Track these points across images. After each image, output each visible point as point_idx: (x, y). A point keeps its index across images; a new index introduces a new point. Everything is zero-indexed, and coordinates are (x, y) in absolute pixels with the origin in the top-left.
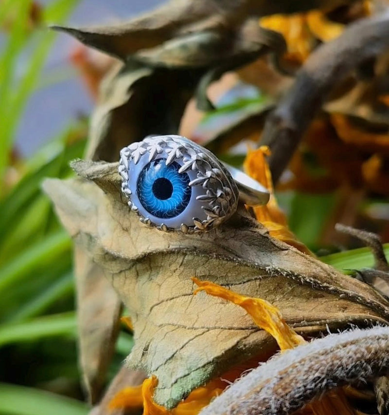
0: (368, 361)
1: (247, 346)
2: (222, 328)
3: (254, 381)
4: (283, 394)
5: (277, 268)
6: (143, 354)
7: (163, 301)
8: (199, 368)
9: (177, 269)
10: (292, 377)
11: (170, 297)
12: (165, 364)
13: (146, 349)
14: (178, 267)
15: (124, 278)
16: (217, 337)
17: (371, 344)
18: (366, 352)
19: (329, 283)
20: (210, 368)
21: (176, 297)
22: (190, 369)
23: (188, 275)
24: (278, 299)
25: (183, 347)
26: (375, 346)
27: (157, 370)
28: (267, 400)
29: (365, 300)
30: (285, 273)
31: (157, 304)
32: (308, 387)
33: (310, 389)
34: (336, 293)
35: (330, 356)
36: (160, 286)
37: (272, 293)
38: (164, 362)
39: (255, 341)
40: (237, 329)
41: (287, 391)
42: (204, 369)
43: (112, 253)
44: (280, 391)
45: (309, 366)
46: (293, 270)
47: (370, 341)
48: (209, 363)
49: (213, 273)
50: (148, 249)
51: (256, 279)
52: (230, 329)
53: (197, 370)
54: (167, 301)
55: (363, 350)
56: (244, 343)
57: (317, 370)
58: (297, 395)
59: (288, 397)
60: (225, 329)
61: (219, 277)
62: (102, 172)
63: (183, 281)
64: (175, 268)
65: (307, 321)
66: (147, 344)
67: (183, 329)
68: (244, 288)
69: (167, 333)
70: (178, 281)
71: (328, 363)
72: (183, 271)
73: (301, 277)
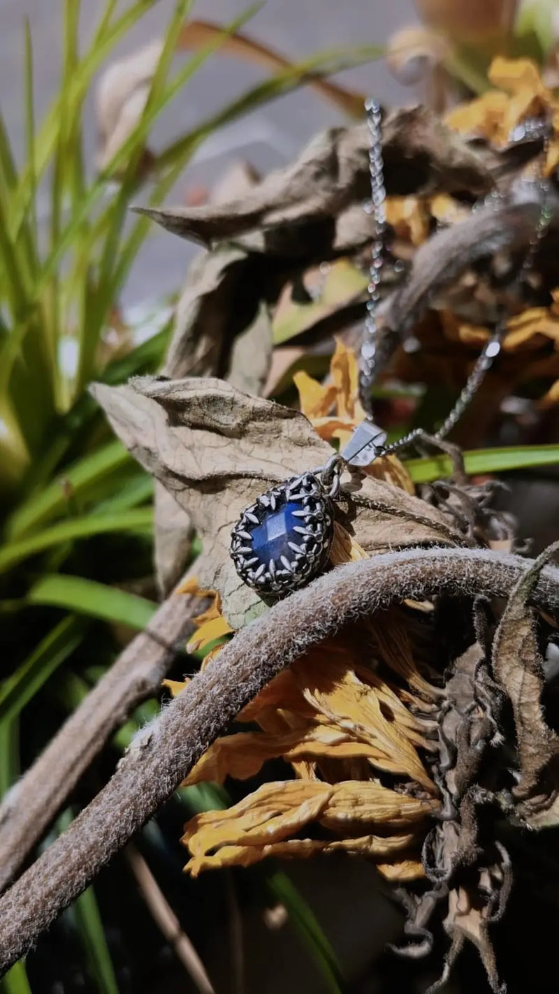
0: (422, 580)
3: (314, 590)
4: (340, 604)
6: (215, 578)
7: (231, 523)
10: (349, 589)
12: (237, 589)
13: (217, 573)
14: (245, 489)
15: (189, 494)
17: (427, 564)
18: (421, 571)
19: (395, 506)
26: (430, 567)
27: (230, 595)
28: (324, 609)
29: (431, 523)
31: (226, 525)
32: (363, 600)
33: (364, 602)
34: (402, 514)
35: (386, 574)
36: (227, 506)
41: (343, 602)
44: (337, 601)
45: (366, 580)
47: (426, 562)
55: (418, 569)
57: (373, 586)
58: (352, 607)
59: (343, 608)
62: (164, 390)
64: (243, 490)
66: (218, 569)
71: (384, 580)
72: (251, 494)
73: (368, 501)
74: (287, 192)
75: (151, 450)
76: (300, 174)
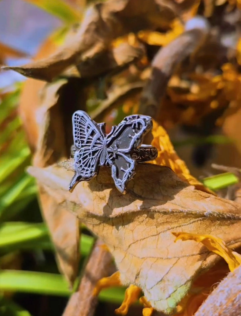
1: (207, 265)
2: (187, 256)
5: (210, 212)
6: (136, 278)
7: (137, 241)
8: (182, 285)
9: (144, 220)
11: (142, 238)
12: (157, 284)
13: (138, 275)
14: (145, 219)
15: (103, 227)
16: (187, 263)
20: (189, 284)
21: (147, 238)
22: (176, 286)
23: (152, 223)
24: (213, 230)
25: (167, 273)
27: (151, 288)
30: (216, 214)
31: (134, 243)
36: (133, 231)
37: (208, 227)
38: (156, 283)
39: (210, 261)
40: (196, 255)
42: (185, 285)
43: (96, 214)
46: (219, 212)
48: (188, 281)
49: (168, 220)
50: (123, 211)
51: (198, 221)
52: (193, 255)
53: (181, 286)
54: (140, 240)
56: (205, 264)
60: (189, 256)
61: (174, 222)
63: (150, 227)
64: (143, 220)
65: (234, 240)
66: (138, 272)
67: (161, 259)
68: (191, 227)
69: (152, 264)
70: (146, 228)
72: (148, 221)
73: (224, 214)
74: (84, 43)
75: (76, 202)
76: (87, 31)
